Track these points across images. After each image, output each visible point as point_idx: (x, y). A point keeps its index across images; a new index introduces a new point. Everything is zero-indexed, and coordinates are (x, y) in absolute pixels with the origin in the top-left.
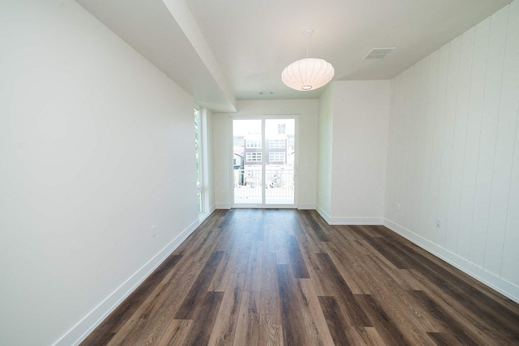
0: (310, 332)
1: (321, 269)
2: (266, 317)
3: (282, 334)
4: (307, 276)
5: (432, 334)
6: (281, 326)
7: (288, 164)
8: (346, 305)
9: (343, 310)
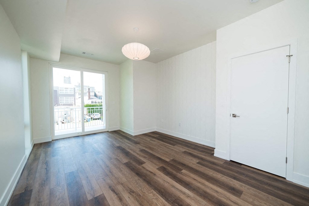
0: (166, 185)
1: (147, 157)
2: (142, 191)
3: (156, 193)
4: (144, 163)
5: (198, 163)
6: (152, 190)
7: (76, 105)
8: (169, 167)
9: (169, 169)
